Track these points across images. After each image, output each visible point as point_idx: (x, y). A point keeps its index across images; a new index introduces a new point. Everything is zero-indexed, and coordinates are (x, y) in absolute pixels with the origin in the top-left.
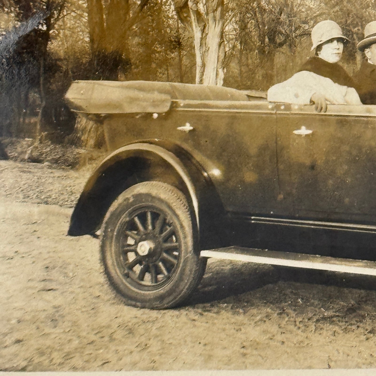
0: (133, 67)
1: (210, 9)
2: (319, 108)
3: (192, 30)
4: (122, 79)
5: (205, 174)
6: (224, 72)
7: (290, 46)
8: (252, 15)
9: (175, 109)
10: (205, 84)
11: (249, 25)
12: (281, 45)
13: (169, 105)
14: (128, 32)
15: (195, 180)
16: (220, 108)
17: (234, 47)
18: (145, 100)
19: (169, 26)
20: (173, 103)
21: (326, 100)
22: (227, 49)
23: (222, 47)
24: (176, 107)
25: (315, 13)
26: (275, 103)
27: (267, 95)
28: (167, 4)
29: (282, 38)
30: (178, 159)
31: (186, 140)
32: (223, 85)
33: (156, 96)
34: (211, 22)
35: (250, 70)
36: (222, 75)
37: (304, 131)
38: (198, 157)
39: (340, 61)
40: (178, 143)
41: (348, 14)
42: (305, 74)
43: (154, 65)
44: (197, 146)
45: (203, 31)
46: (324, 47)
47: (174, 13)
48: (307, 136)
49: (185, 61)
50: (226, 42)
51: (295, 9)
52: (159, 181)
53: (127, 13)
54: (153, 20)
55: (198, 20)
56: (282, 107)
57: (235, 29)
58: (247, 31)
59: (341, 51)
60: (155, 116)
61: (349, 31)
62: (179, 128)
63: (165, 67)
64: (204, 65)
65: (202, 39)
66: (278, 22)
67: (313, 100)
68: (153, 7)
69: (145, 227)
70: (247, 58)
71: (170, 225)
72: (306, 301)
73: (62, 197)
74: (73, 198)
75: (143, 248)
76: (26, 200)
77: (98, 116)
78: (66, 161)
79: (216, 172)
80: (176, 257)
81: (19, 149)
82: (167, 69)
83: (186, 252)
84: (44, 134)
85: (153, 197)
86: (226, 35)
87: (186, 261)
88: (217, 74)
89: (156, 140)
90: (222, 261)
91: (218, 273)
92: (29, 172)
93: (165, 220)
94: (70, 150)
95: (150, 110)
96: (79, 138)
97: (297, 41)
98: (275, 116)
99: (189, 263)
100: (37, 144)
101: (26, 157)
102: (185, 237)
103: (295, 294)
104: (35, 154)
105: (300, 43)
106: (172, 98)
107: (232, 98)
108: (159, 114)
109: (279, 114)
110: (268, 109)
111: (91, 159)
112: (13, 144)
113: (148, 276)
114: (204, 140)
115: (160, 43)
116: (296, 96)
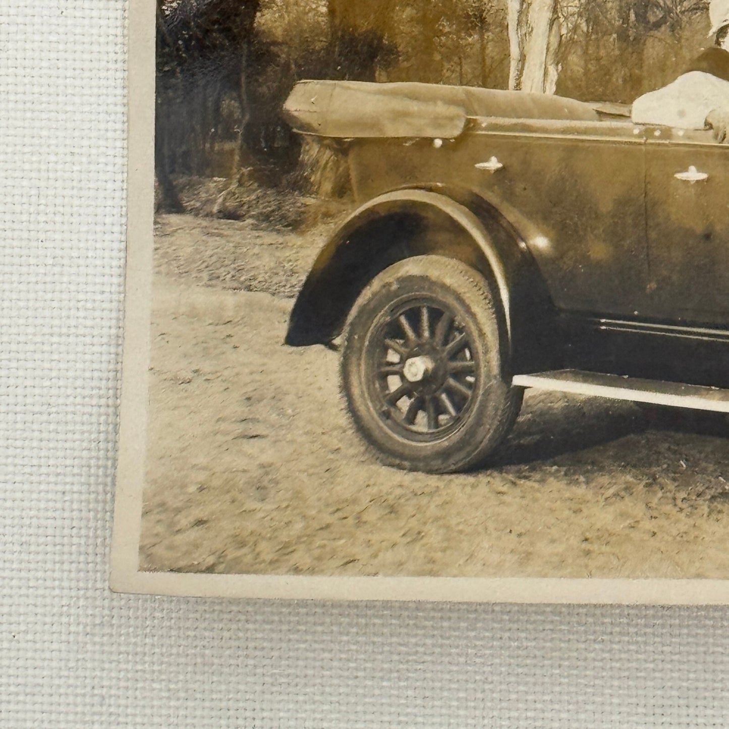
0: (401, 58)
2: (720, 136)
4: (382, 78)
5: (523, 245)
6: (557, 70)
7: (673, 28)
9: (471, 131)
10: (526, 90)
12: (657, 25)
13: (461, 124)
15: (503, 257)
16: (551, 132)
17: (576, 28)
18: (420, 115)
20: (468, 121)
22: (564, 31)
23: (555, 27)
24: (474, 128)
26: (644, 124)
27: (630, 112)
29: (659, 14)
30: (475, 218)
31: (490, 186)
32: (556, 93)
33: (441, 109)
35: (601, 68)
36: (553, 75)
37: (693, 174)
38: (512, 215)
40: (476, 190)
43: (437, 57)
44: (509, 196)
48: (698, 182)
49: (492, 51)
50: (562, 20)
52: (444, 255)
56: (657, 133)
60: (438, 143)
62: (477, 165)
63: (456, 59)
64: (523, 58)
65: (520, 12)
67: (710, 120)
69: (418, 333)
70: (598, 47)
71: (461, 330)
72: (693, 464)
73: (275, 280)
74: (294, 281)
75: (413, 369)
76: (214, 282)
77: (339, 141)
78: (283, 217)
79: (540, 242)
80: (470, 386)
81: (203, 195)
82: (460, 64)
83: (488, 376)
84: (245, 170)
85: (433, 283)
86: (562, 7)
87: (487, 393)
88: (546, 74)
89: (439, 184)
90: (550, 394)
91: (542, 414)
92: (219, 235)
93: (452, 321)
94: (290, 199)
95: (429, 133)
96: (307, 179)
97: (685, 19)
98: (643, 147)
99: (493, 396)
100: (233, 187)
101: (215, 209)
102: (486, 352)
103: (675, 452)
104: (231, 204)
105: (690, 22)
106: (467, 113)
107: (572, 116)
108: (444, 140)
109: (652, 144)
110: (632, 135)
111: (327, 215)
112: (191, 185)
113: (422, 417)
114: (522, 186)
115: (449, 19)
116: (681, 114)
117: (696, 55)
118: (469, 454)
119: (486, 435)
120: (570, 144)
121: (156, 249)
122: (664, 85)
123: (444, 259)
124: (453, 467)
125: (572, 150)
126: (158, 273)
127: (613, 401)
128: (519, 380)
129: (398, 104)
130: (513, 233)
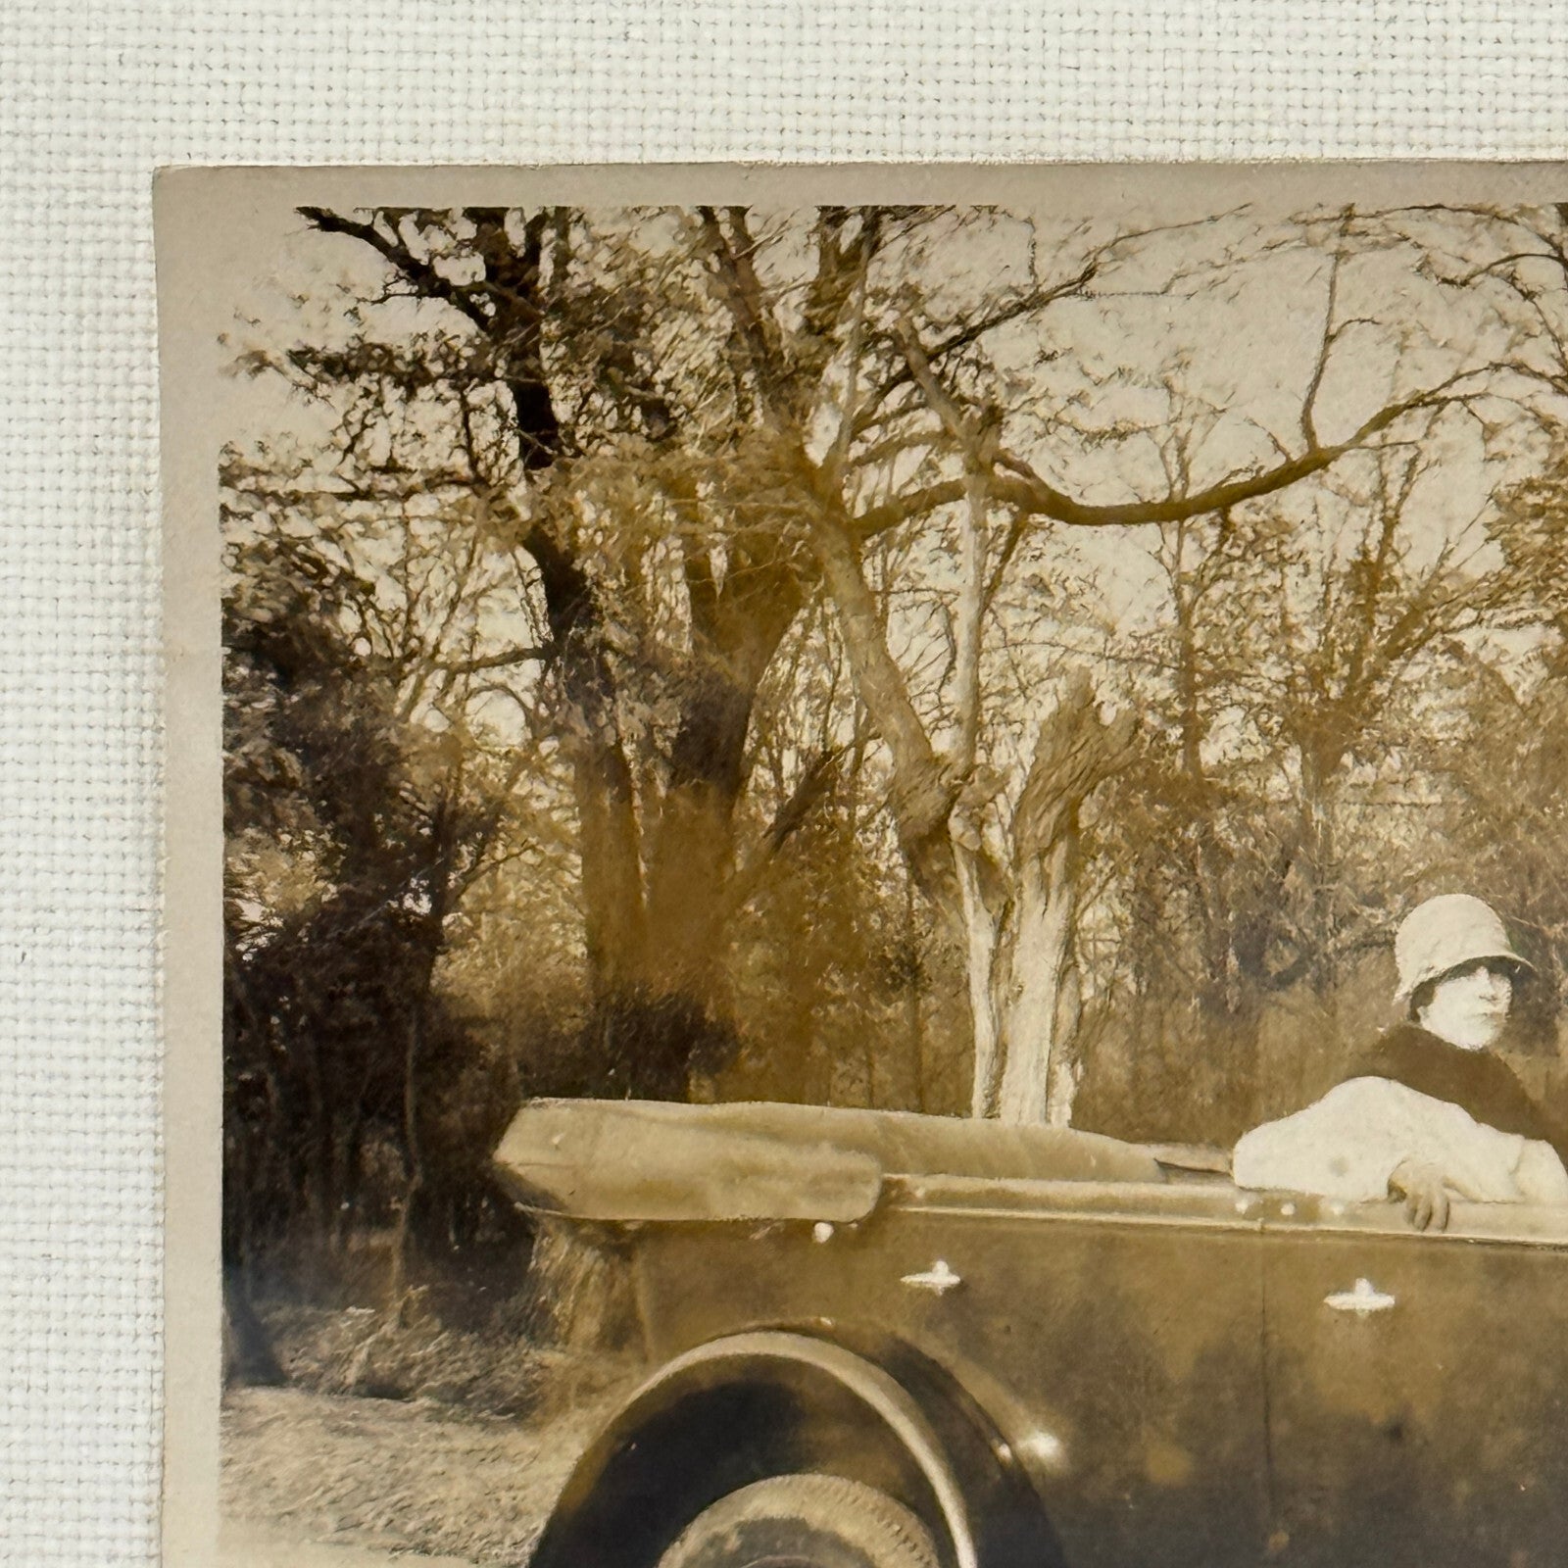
0: (744, 1052)
1: (1029, 847)
2: (1419, 1217)
3: (963, 920)
4: (704, 1094)
5: (1004, 1451)
6: (1074, 1075)
7: (1319, 985)
8: (1181, 871)
9: (892, 1207)
10: (1007, 1119)
11: (1169, 909)
12: (1285, 980)
13: (872, 1191)
14: (729, 926)
15: (965, 1477)
16: (1060, 1207)
17: (1113, 986)
18: (787, 1174)
19: (877, 905)
20: (887, 1185)
21: (1448, 1185)
22: (1088, 992)
23: (1070, 986)
24: (897, 1200)
25: (1410, 867)
26: (1260, 1191)
27: (1231, 1163)
28: (873, 826)
29: (1290, 956)
30: (904, 1392)
31: (932, 1324)
32: (1074, 1124)
33: (827, 1159)
34: (1029, 892)
35: (1169, 1070)
36: (1066, 1086)
37: (1364, 1298)
38: (980, 1387)
39: (1499, 1042)
40: (905, 1333)
41: (1532, 875)
42: (1373, 1087)
43: (819, 1049)
44: (975, 1345)
45: (1001, 927)
46: (1441, 991)
47: (897, 858)
48: (1376, 1315)
49: (935, 1034)
50: (1083, 968)
51: (1337, 851)
52: (837, 1474)
53: (727, 856)
54: (819, 885)
55: (983, 885)
56: (1287, 1210)
57: (1117, 921)
58: (1162, 926)
59: (1502, 1006)
60: (823, 1232)
61: (1535, 933)
62: (907, 1279)
63: (859, 1052)
64: (1001, 1051)
65: (995, 954)
66: (1281, 900)
67: (1401, 1183)
68: (823, 836)
70: (1161, 1025)
73: (480, 1529)
74: (518, 1532)
76: (350, 1535)
77: (613, 1228)
78: (495, 1394)
79: (1042, 1446)
81: (325, 1348)
82: (870, 1066)
84: (415, 1293)
85: (815, 1536)
86: (1083, 943)
88: (1050, 1084)
89: (826, 1321)
92: (359, 1432)
94: (510, 1352)
95: (804, 1210)
96: (545, 1310)
97: (1345, 966)
98: (1258, 1241)
100: (388, 1329)
101: (352, 1375)
104: (384, 1365)
105: (1355, 972)
106: (885, 1169)
107: (1105, 1172)
108: (836, 1225)
109: (1275, 1233)
110: (1233, 1213)
111: (588, 1389)
112: (301, 1327)
114: (1000, 1323)
115: (844, 968)
116: (1339, 1168)
117: (1367, 1042)
120: (1099, 1232)
121: (227, 1463)
122: (1300, 1106)
123: (837, 1483)
125: (1107, 1245)
126: (232, 1516)
129: (742, 1150)
130: (983, 1425)
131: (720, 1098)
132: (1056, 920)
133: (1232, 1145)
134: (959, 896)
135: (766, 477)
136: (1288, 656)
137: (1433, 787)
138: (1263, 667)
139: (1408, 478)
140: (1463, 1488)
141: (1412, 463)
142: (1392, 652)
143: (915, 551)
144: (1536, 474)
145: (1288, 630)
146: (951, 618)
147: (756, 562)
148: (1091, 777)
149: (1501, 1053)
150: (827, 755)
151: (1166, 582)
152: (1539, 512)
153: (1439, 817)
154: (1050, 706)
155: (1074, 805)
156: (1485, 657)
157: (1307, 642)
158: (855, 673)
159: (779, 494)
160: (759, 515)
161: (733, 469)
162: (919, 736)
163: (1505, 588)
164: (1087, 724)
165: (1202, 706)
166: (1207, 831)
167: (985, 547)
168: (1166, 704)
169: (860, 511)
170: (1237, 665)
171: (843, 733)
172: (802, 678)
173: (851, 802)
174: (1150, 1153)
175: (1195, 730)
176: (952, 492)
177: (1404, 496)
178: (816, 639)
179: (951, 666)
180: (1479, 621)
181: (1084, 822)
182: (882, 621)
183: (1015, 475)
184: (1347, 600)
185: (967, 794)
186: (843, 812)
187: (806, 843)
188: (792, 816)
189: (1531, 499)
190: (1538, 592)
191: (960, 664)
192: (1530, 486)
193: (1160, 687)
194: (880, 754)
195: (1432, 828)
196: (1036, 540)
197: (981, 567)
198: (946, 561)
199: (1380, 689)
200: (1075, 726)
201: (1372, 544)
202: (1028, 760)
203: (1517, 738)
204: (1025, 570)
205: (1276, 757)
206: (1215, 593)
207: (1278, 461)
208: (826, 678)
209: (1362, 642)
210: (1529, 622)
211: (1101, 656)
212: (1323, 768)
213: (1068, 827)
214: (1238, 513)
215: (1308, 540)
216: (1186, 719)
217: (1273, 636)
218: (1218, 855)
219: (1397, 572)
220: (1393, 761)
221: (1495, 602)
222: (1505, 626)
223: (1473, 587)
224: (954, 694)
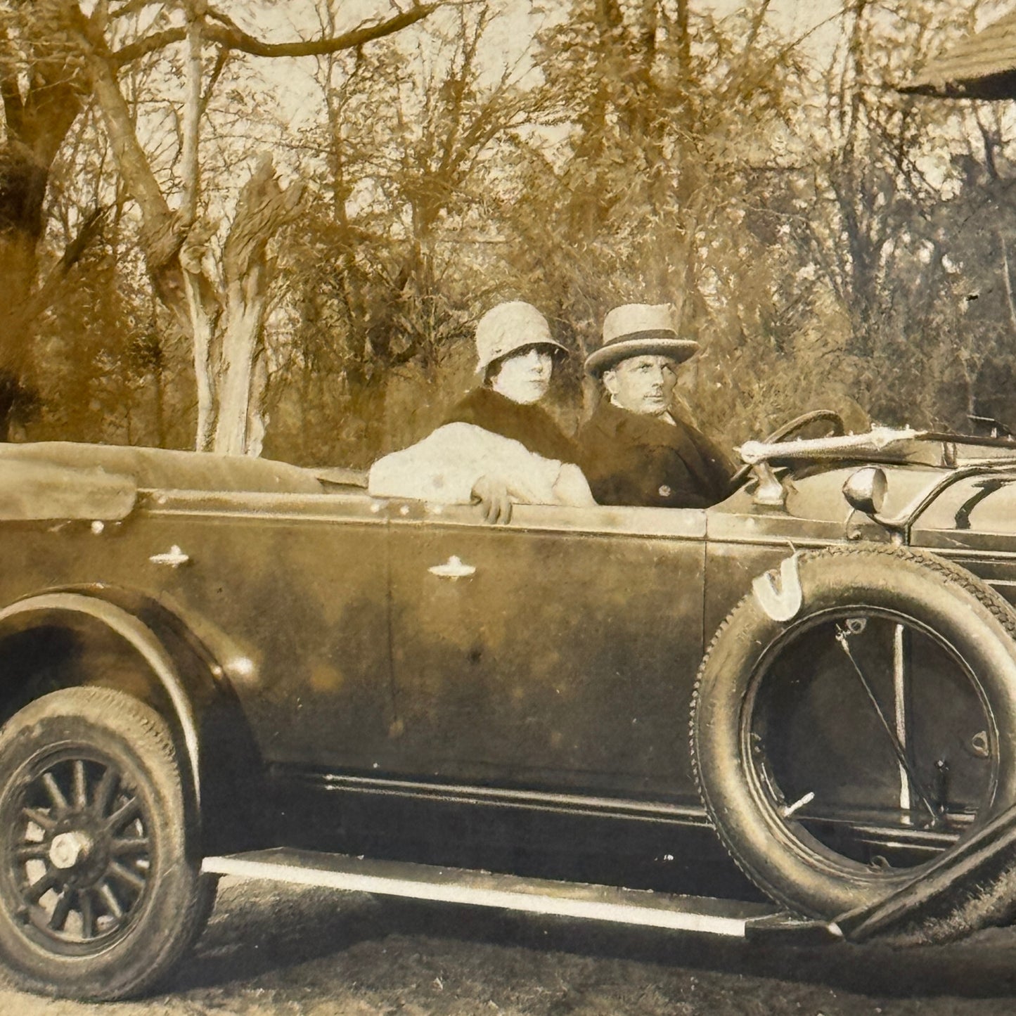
0: (45, 408)
1: (234, 271)
2: (492, 513)
3: (190, 321)
4: (18, 437)
5: (217, 671)
6: (264, 423)
7: (425, 362)
8: (334, 288)
9: (144, 510)
10: (220, 451)
11: (326, 312)
12: (403, 359)
13: (131, 500)
14: (34, 326)
15: (191, 686)
16: (254, 510)
17: (289, 363)
18: (72, 488)
19: (133, 311)
20: (140, 496)
21: (510, 493)
22: (273, 368)
23: (260, 364)
24: (148, 506)
25: (484, 284)
26: (387, 498)
27: (367, 480)
28: (129, 258)
29: (405, 343)
30: (150, 632)
31: (168, 586)
32: (263, 455)
33: (102, 479)
34: (234, 302)
35: (326, 419)
36: (259, 429)
37: (455, 568)
38: (201, 628)
39: (543, 400)
40: (152, 593)
41: (565, 286)
43: (95, 406)
44: (199, 602)
45: (215, 323)
46: (507, 366)
47: (146, 279)
48: (463, 579)
49: (172, 396)
50: (269, 352)
51: (437, 273)
52: (106, 686)
53: (31, 280)
54: (94, 297)
55: (203, 296)
56: (404, 511)
57: (292, 320)
58: (321, 323)
59: (546, 375)
60: (98, 527)
61: (567, 327)
62: (155, 558)
63: (121, 409)
64: (215, 405)
65: (211, 342)
66: (397, 305)
67: (478, 492)
68: (96, 264)
69: (70, 799)
70: (321, 391)
71: (129, 794)
72: (453, 982)
75: (63, 850)
79: (242, 666)
80: (142, 874)
82: (128, 416)
83: (168, 860)
85: (91, 727)
86: (269, 335)
87: (167, 882)
88: (248, 428)
89: (100, 586)
90: (255, 884)
91: (243, 912)
93: (117, 780)
95: (84, 513)
97: (442, 349)
98: (386, 531)
99: (173, 889)
102: (166, 825)
103: (429, 966)
105: (449, 354)
106: (139, 486)
108: (106, 522)
109: (397, 525)
110: (369, 514)
113: (74, 920)
114: (216, 586)
115: (111, 353)
116: (438, 482)
117: (457, 400)
118: (139, 973)
119: (163, 945)
120: (280, 526)
123: (107, 692)
124: (117, 993)
125: (286, 535)
127: (342, 893)
128: (210, 865)
129: (42, 473)
130: (204, 654)
131: (30, 439)
132: (251, 321)
133: (368, 468)
134: (187, 305)
135: (54, 25)
136: (403, 144)
137: (499, 231)
138: (386, 151)
139: (480, 23)
140: (518, 692)
141: (483, 13)
142: (471, 141)
143: (155, 74)
144: (565, 21)
145: (402, 126)
146: (178, 120)
147: (48, 82)
148: (273, 225)
149: (545, 406)
150: (98, 211)
151: (321, 95)
152: (567, 47)
153: (504, 250)
154: (245, 178)
155: (263, 243)
156: (534, 143)
157: (416, 134)
158: (116, 156)
159: (64, 36)
160: (49, 51)
161: (32, 20)
162: (159, 198)
163: (545, 98)
164: (270, 189)
165: (346, 178)
166: (350, 260)
167: (201, 71)
168: (322, 177)
169: (117, 48)
170: (369, 150)
171: (108, 197)
172: (80, 159)
173: (114, 242)
174: (315, 473)
175: (342, 193)
176: (178, 35)
177: (478, 36)
178: (89, 134)
179: (179, 152)
180: (528, 120)
181: (269, 256)
182: (132, 122)
183: (219, 23)
184: (441, 106)
185: (191, 237)
186: (109, 248)
187: (85, 270)
188: (76, 251)
189: (562, 38)
190: (568, 100)
191: (185, 149)
192: (561, 30)
193: (316, 165)
194: (134, 210)
195: (500, 257)
196: (234, 67)
197: (199, 86)
198: (175, 81)
199: (464, 166)
200: (262, 192)
201: (457, 69)
202: (232, 214)
203: (555, 197)
204: (228, 87)
205: (396, 211)
206: (353, 102)
207: (394, 13)
208: (96, 159)
209: (451, 134)
210: (561, 120)
211: (278, 144)
212: (426, 218)
213: (258, 258)
214: (368, 48)
215: (414, 67)
216: (336, 186)
217: (392, 130)
218: (358, 276)
219: (474, 87)
220: (473, 213)
221: (539, 107)
222: (547, 123)
223: (524, 97)
224: (181, 170)
